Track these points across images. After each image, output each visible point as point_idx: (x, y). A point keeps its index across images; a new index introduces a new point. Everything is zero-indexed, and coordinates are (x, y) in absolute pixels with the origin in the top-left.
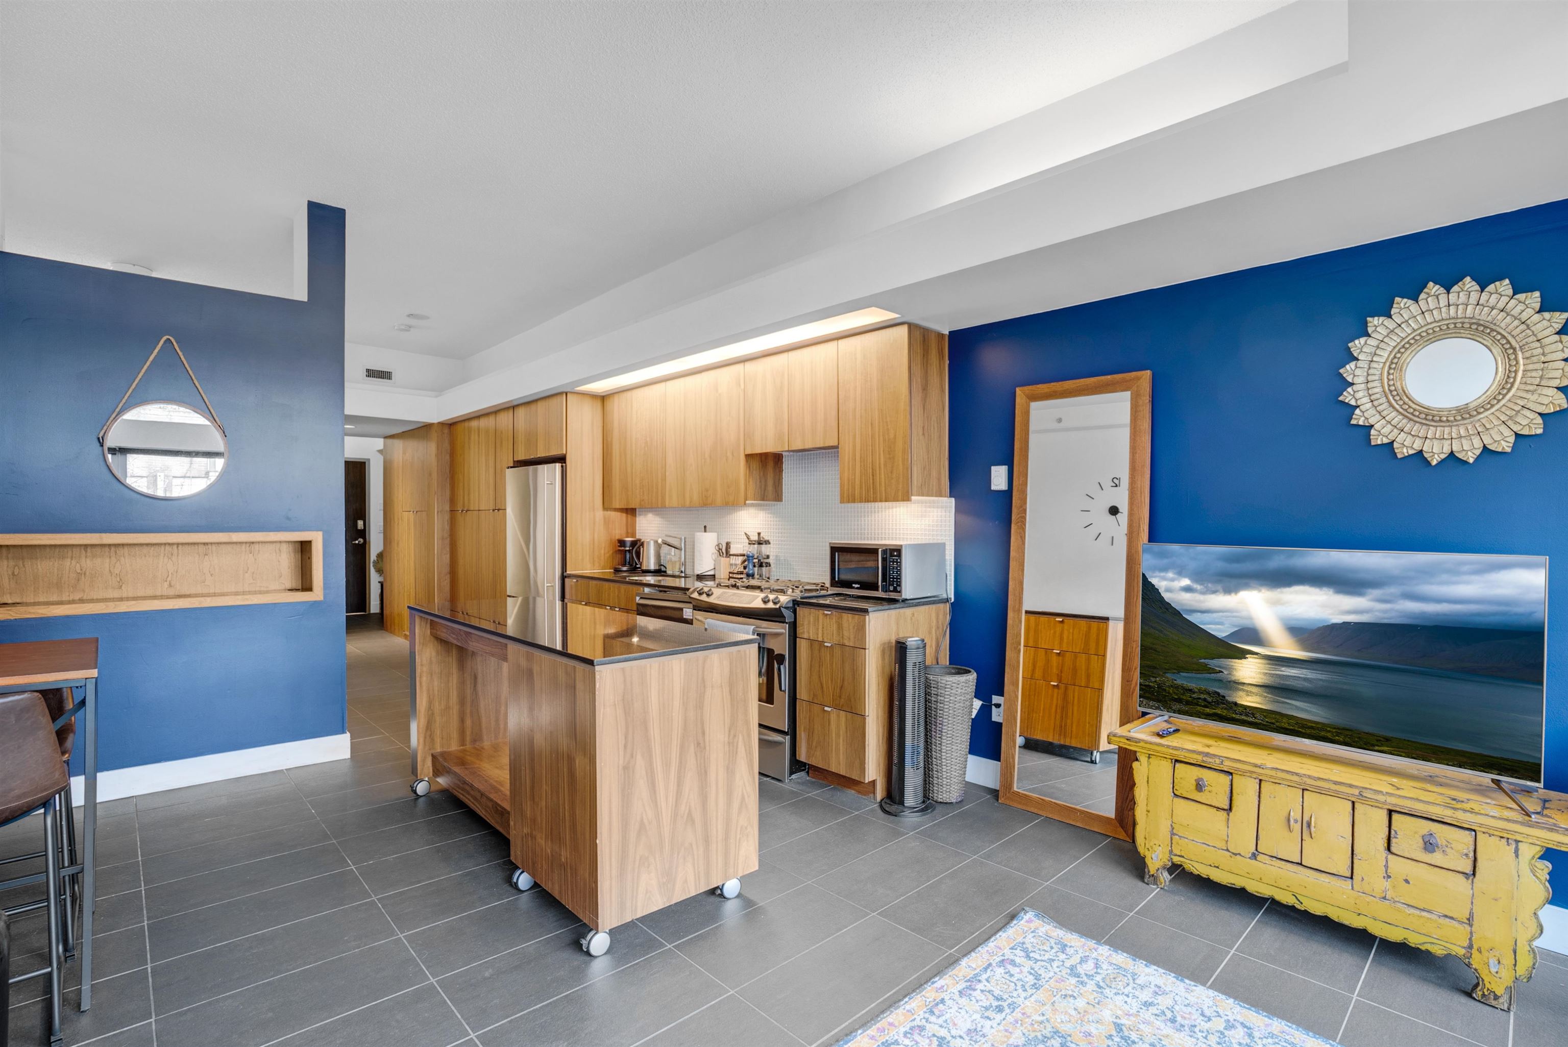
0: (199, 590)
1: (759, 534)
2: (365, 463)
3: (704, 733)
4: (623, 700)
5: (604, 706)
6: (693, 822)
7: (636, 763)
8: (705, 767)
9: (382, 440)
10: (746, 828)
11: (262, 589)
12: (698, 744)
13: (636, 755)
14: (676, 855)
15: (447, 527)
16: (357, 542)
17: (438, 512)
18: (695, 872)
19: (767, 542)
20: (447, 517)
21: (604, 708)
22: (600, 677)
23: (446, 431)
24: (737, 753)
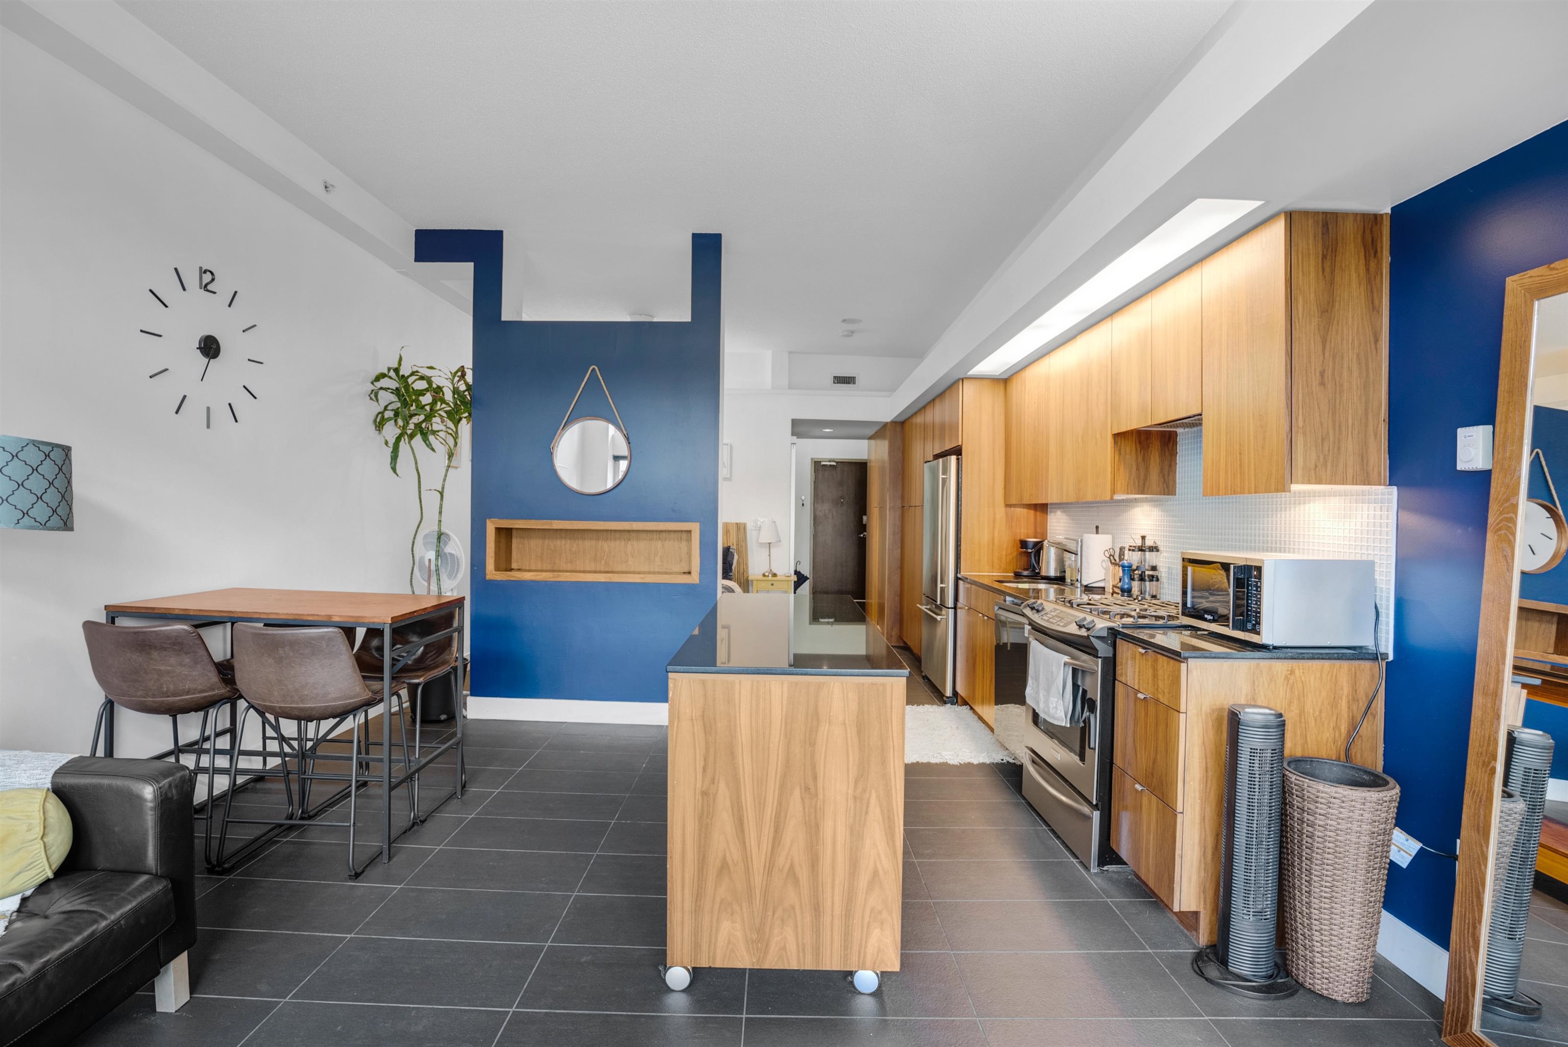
0: (623, 568)
1: (1143, 538)
2: (866, 463)
3: (815, 778)
4: (703, 716)
5: (678, 718)
6: (796, 881)
7: (717, 790)
8: (816, 818)
9: (866, 441)
10: (880, 912)
11: (668, 571)
12: (807, 789)
13: (718, 781)
14: (770, 913)
15: (898, 523)
16: (862, 535)
17: (890, 509)
18: (797, 942)
19: (1154, 549)
20: (899, 513)
21: (679, 721)
22: (675, 686)
23: (899, 429)
24: (867, 813)
